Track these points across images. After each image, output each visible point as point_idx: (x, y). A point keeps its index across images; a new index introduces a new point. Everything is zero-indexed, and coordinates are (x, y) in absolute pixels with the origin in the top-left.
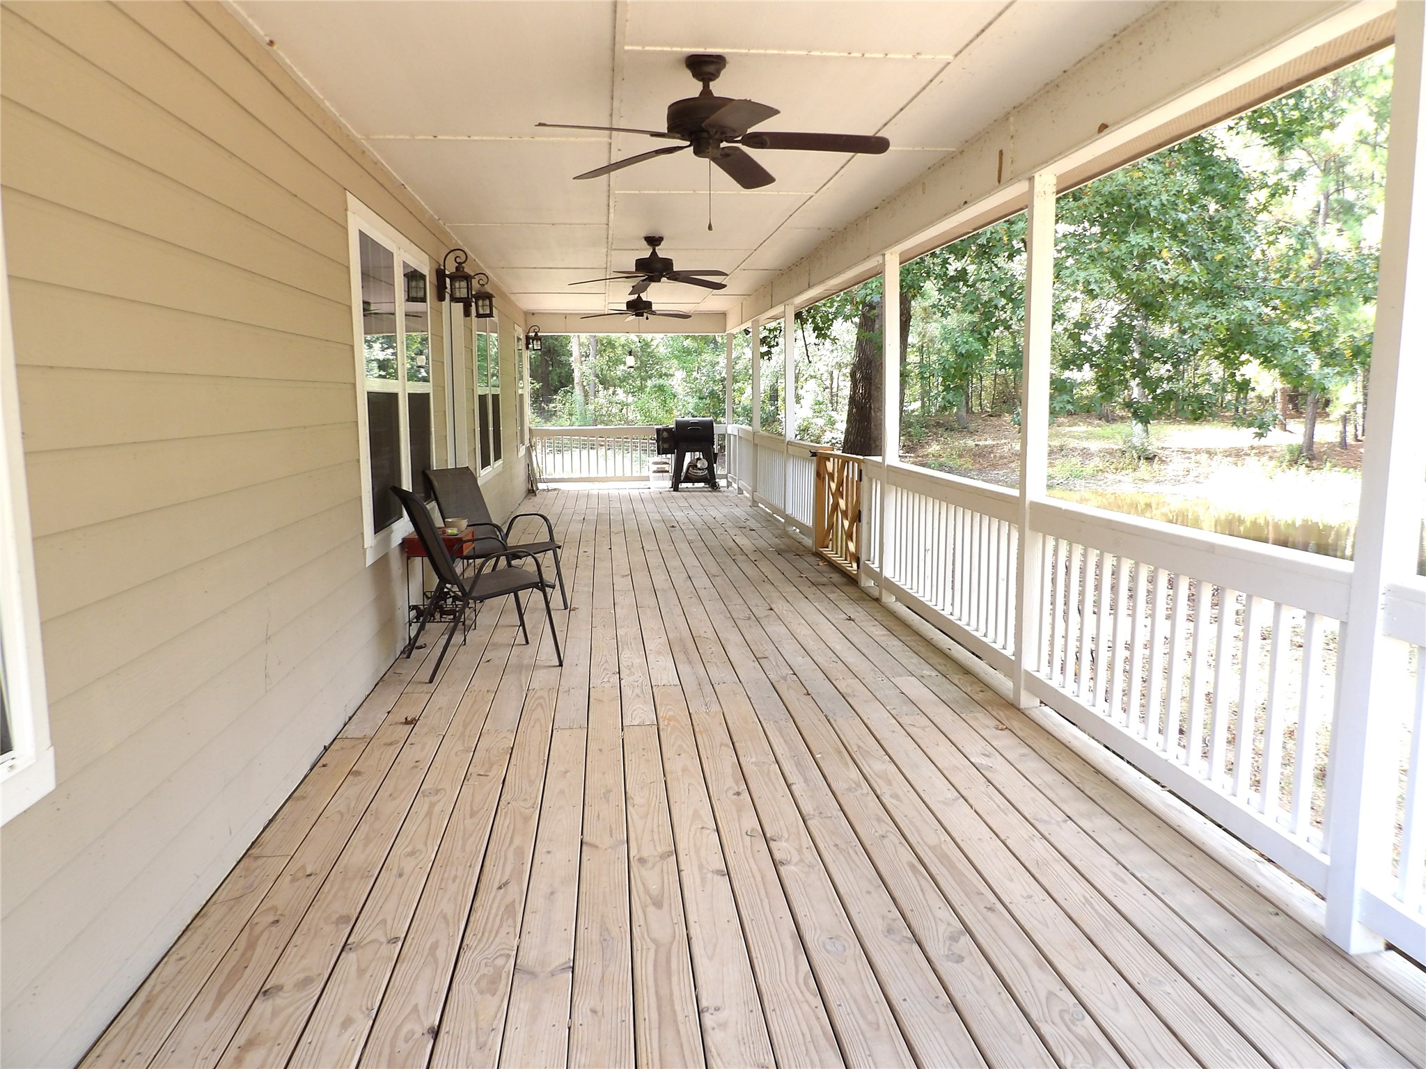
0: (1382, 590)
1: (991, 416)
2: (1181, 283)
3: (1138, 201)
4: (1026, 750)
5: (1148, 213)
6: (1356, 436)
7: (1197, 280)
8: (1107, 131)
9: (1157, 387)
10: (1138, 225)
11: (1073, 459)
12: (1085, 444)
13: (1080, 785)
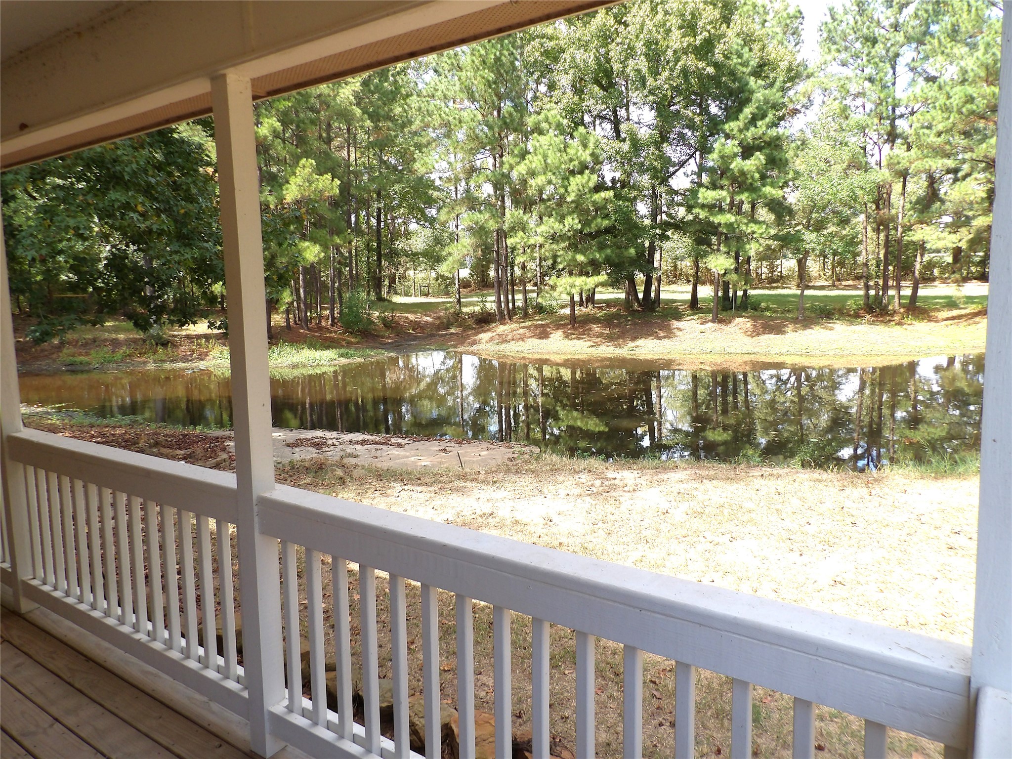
0: (255, 502)
1: (30, 316)
2: (155, 230)
3: (114, 166)
4: (22, 659)
5: (123, 176)
6: (295, 321)
7: (166, 229)
8: (27, 130)
9: (150, 303)
10: (117, 184)
11: (105, 349)
12: (114, 336)
13: (70, 680)
